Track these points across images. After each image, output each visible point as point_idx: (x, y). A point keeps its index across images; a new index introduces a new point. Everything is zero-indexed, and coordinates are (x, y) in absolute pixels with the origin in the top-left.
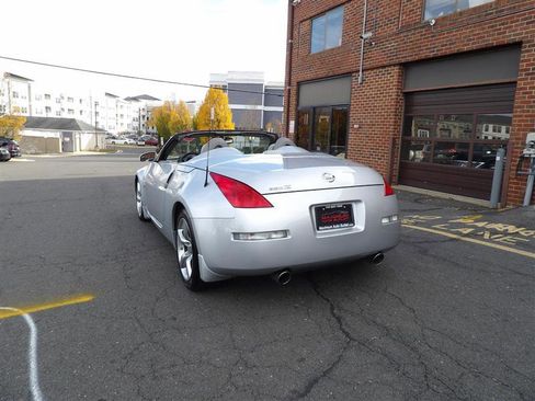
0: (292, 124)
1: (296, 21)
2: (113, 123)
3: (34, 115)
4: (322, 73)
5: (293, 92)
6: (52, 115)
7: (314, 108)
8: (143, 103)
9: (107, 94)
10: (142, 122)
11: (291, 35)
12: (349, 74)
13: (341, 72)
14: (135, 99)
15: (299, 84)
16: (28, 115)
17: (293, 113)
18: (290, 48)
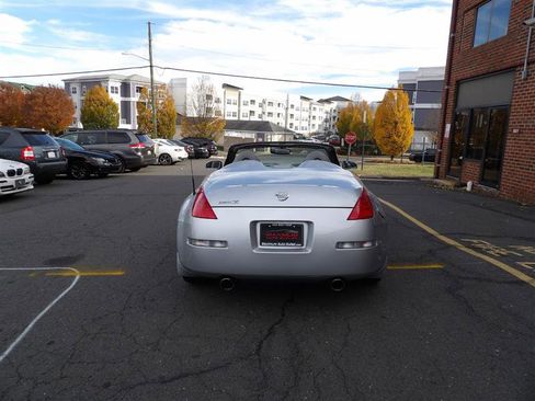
0: (448, 127)
1: (460, 12)
2: (305, 124)
3: (241, 119)
4: (483, 69)
5: (452, 92)
6: (255, 118)
7: (472, 110)
8: (334, 105)
9: (302, 98)
10: (332, 122)
11: (454, 28)
12: (512, 69)
13: (504, 66)
14: (328, 101)
15: (458, 83)
16: (236, 118)
17: (449, 116)
18: (452, 42)
